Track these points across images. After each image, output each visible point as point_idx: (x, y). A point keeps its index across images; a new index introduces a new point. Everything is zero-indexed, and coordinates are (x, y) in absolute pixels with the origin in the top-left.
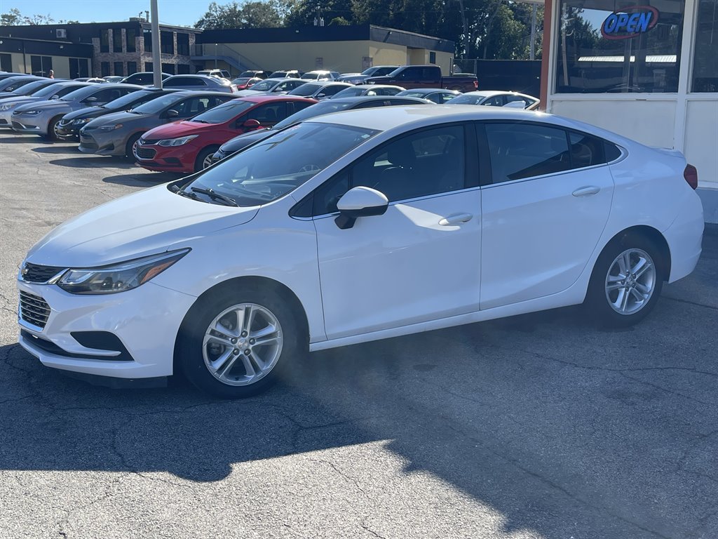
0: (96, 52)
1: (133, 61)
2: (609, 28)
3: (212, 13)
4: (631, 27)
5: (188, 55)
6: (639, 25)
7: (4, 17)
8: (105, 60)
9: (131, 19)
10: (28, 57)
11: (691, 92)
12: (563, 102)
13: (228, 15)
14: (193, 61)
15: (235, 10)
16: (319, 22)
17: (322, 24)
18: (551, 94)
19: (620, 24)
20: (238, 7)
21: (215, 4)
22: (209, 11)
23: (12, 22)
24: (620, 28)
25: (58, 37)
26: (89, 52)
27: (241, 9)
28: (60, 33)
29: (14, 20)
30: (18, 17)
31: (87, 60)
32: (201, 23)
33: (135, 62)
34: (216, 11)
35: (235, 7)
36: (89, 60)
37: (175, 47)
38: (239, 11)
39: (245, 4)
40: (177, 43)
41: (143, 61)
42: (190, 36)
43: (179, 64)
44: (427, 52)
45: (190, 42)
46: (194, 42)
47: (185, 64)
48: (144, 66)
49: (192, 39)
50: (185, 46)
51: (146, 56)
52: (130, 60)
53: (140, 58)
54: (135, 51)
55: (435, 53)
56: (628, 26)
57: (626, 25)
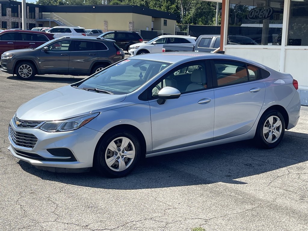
1: (5, 21)
2: (251, 15)
4: (261, 15)
5: (35, 18)
6: (264, 14)
11: (287, 45)
12: (230, 49)
14: (38, 22)
16: (105, 3)
18: (225, 45)
19: (256, 14)
24: (256, 15)
37: (28, 14)
40: (29, 12)
41: (11, 21)
42: (36, 8)
43: (30, 23)
44: (162, 20)
45: (36, 11)
46: (38, 11)
47: (33, 23)
48: (11, 23)
49: (37, 10)
50: (33, 13)
51: (12, 19)
52: (3, 21)
53: (8, 20)
54: (6, 16)
55: (166, 20)
56: (260, 15)
57: (259, 14)
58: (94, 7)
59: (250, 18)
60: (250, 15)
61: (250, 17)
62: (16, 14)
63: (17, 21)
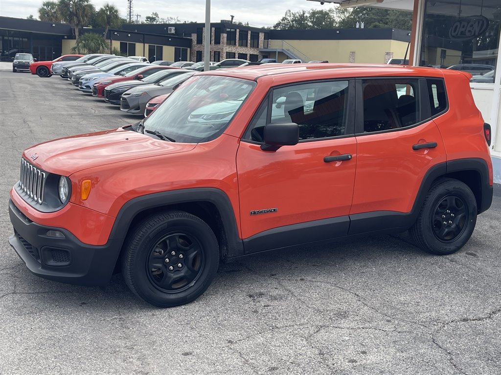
0: (194, 44)
1: (218, 51)
3: (287, 17)
4: (469, 31)
5: (258, 47)
6: (474, 30)
7: (148, 18)
8: (199, 50)
9: (221, 21)
10: (147, 46)
13: (299, 20)
14: (261, 52)
15: (304, 16)
16: (360, 26)
17: (362, 27)
20: (306, 13)
21: (290, 11)
22: (284, 16)
23: (152, 22)
25: (169, 32)
26: (189, 43)
27: (308, 15)
28: (171, 29)
29: (154, 20)
30: (157, 18)
31: (187, 49)
32: (278, 25)
33: (219, 52)
34: (290, 16)
35: (304, 14)
36: (189, 49)
37: (249, 42)
38: (306, 16)
39: (311, 11)
40: (251, 39)
41: (225, 51)
42: (260, 34)
43: (251, 53)
44: (439, 50)
45: (260, 38)
46: (263, 38)
47: (255, 54)
48: (225, 54)
49: (262, 36)
50: (256, 41)
51: (227, 47)
52: (216, 50)
53: (222, 49)
54: (220, 44)
55: (445, 51)
56: (467, 31)
57: (465, 30)
58: (338, 32)
59: (453, 36)
60: (453, 31)
61: (453, 34)
62: (233, 42)
63: (233, 51)
